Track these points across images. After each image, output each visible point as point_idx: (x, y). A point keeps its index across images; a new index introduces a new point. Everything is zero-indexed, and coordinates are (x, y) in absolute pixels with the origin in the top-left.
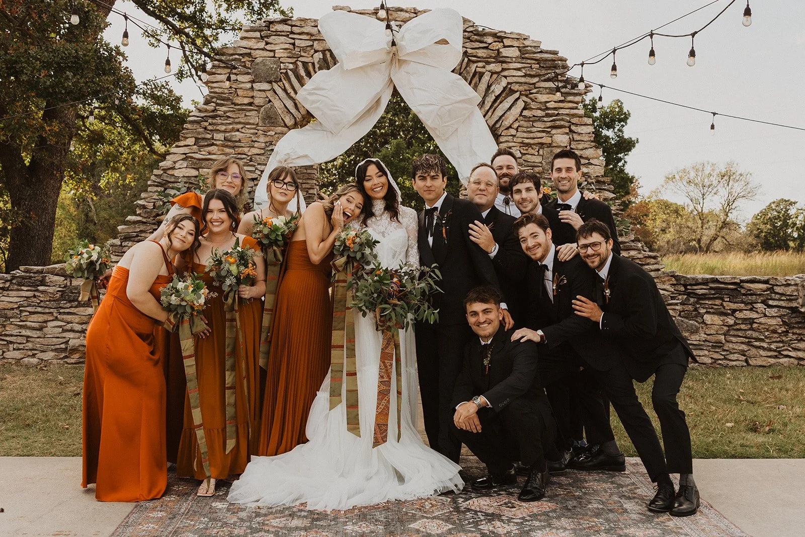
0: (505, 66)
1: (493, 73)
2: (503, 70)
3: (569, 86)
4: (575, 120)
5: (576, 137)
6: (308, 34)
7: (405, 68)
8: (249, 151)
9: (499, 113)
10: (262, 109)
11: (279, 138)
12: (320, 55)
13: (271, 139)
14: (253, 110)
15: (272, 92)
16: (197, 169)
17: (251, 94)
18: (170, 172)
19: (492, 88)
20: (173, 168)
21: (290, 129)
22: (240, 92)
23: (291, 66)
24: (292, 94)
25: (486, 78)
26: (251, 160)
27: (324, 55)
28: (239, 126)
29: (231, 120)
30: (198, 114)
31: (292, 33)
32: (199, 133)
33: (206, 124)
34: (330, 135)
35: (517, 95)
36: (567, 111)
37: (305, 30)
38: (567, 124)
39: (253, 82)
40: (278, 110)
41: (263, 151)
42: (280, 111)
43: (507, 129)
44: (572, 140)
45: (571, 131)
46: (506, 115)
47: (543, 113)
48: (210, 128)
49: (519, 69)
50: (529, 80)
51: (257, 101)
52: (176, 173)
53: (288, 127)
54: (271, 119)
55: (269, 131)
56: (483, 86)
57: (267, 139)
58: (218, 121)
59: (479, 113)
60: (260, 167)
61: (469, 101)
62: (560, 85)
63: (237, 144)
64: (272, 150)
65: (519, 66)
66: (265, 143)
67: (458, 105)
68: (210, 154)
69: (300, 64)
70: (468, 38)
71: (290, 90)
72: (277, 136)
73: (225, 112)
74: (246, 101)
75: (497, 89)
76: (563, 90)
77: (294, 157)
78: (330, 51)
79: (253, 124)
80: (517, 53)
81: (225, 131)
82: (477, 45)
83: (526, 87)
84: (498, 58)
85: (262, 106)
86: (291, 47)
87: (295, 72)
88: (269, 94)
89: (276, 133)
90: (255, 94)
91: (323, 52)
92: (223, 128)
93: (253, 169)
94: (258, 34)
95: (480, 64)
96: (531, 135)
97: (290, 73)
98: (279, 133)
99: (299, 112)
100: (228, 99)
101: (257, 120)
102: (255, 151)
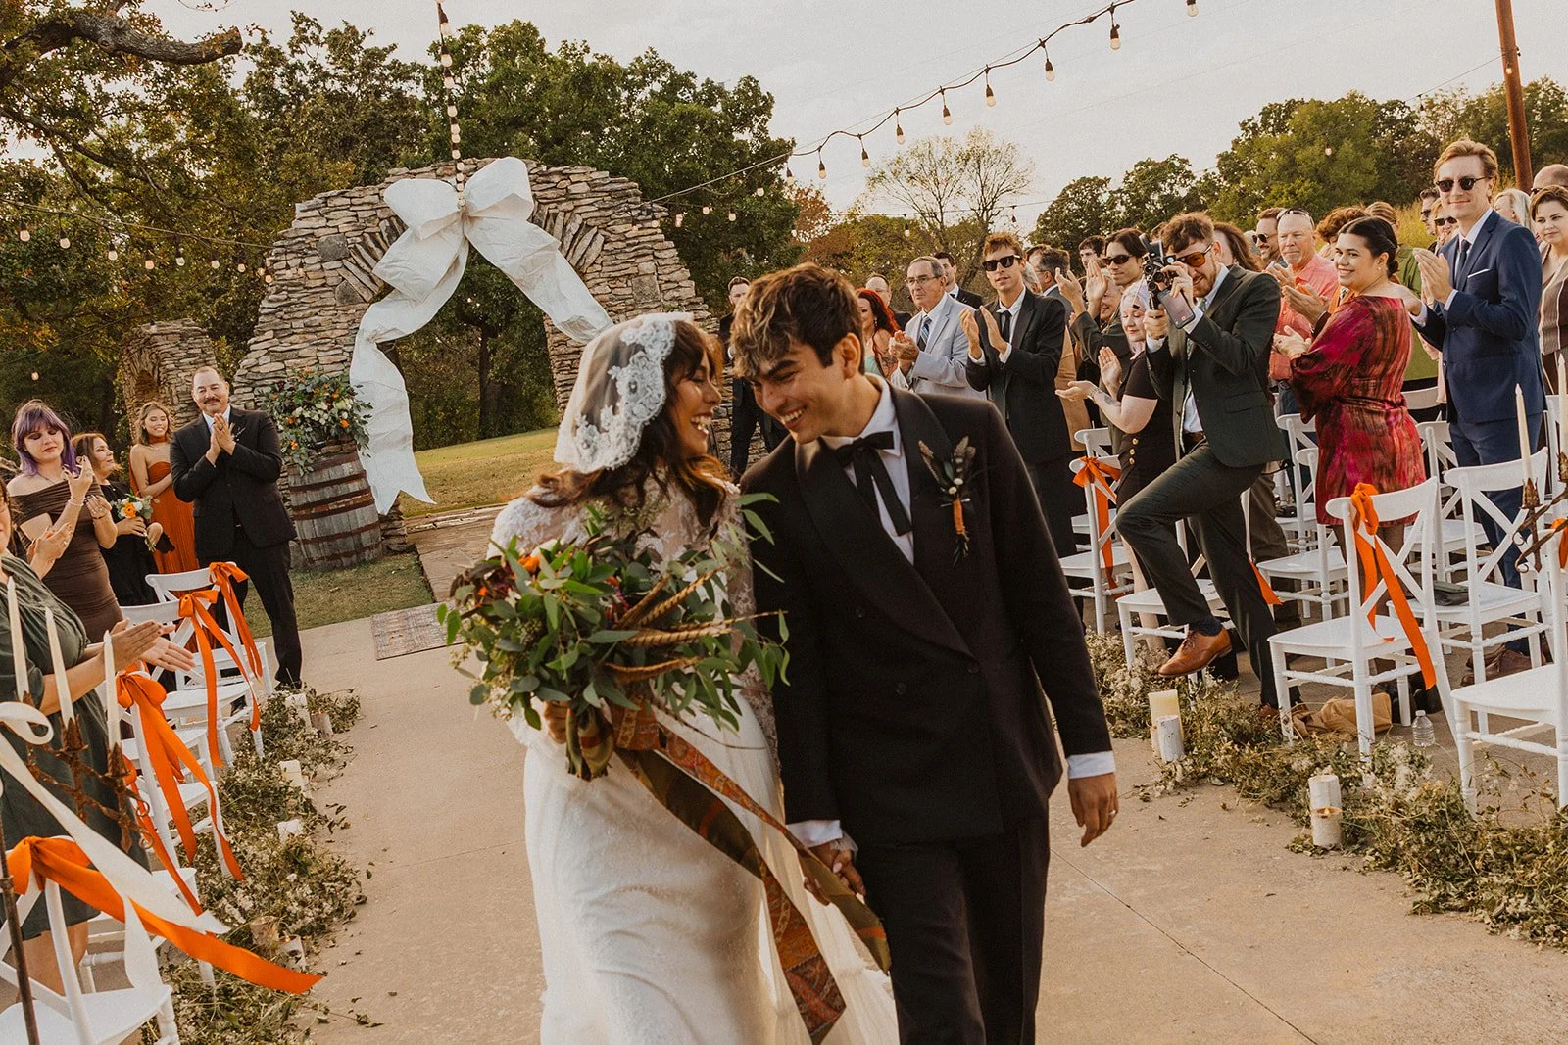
0: (577, 203)
1: (566, 212)
2: (576, 207)
3: (644, 213)
4: (657, 246)
5: (661, 262)
6: (369, 203)
7: (478, 224)
8: (332, 334)
9: (580, 252)
10: (337, 289)
11: (361, 315)
12: (385, 224)
13: (354, 318)
14: (328, 291)
15: (343, 270)
16: (283, 362)
17: (322, 275)
18: (255, 370)
19: (568, 228)
20: (257, 365)
21: (370, 305)
22: (310, 275)
23: (359, 240)
24: (366, 268)
25: (560, 218)
26: (336, 343)
27: (391, 222)
28: (317, 310)
29: (306, 306)
30: (271, 305)
31: (352, 205)
32: (276, 325)
33: (282, 314)
34: (413, 303)
35: (595, 230)
36: (647, 238)
37: (365, 200)
38: (650, 251)
39: (321, 262)
40: (354, 286)
41: (347, 332)
42: (356, 288)
43: (591, 265)
44: (657, 266)
45: (655, 257)
46: (588, 252)
47: (624, 244)
48: (286, 317)
49: (591, 204)
50: (603, 213)
51: (330, 281)
52: (262, 370)
53: (367, 303)
54: (348, 297)
55: (350, 310)
56: (558, 228)
57: (349, 319)
58: (294, 308)
59: (560, 256)
60: (349, 348)
61: (549, 247)
62: (634, 213)
63: (318, 329)
64: (357, 329)
65: (591, 200)
66: (348, 322)
67: (540, 253)
68: (292, 344)
69: (366, 235)
70: (534, 181)
71: (362, 265)
72: (358, 313)
73: (299, 298)
74: (319, 283)
75: (574, 227)
76: (640, 218)
77: (382, 333)
78: (396, 217)
79: (331, 306)
80: (587, 188)
81: (302, 318)
82: (545, 186)
83: (602, 221)
84: (569, 196)
85: (336, 286)
86: (354, 219)
87: (363, 243)
88: (342, 272)
89: (357, 311)
90: (327, 274)
91: (389, 219)
92: (300, 315)
93: (340, 351)
94: (316, 212)
95: (552, 205)
96: (617, 268)
97: (359, 247)
98: (361, 310)
99: (376, 285)
100: (300, 285)
101: (334, 301)
102: (339, 333)
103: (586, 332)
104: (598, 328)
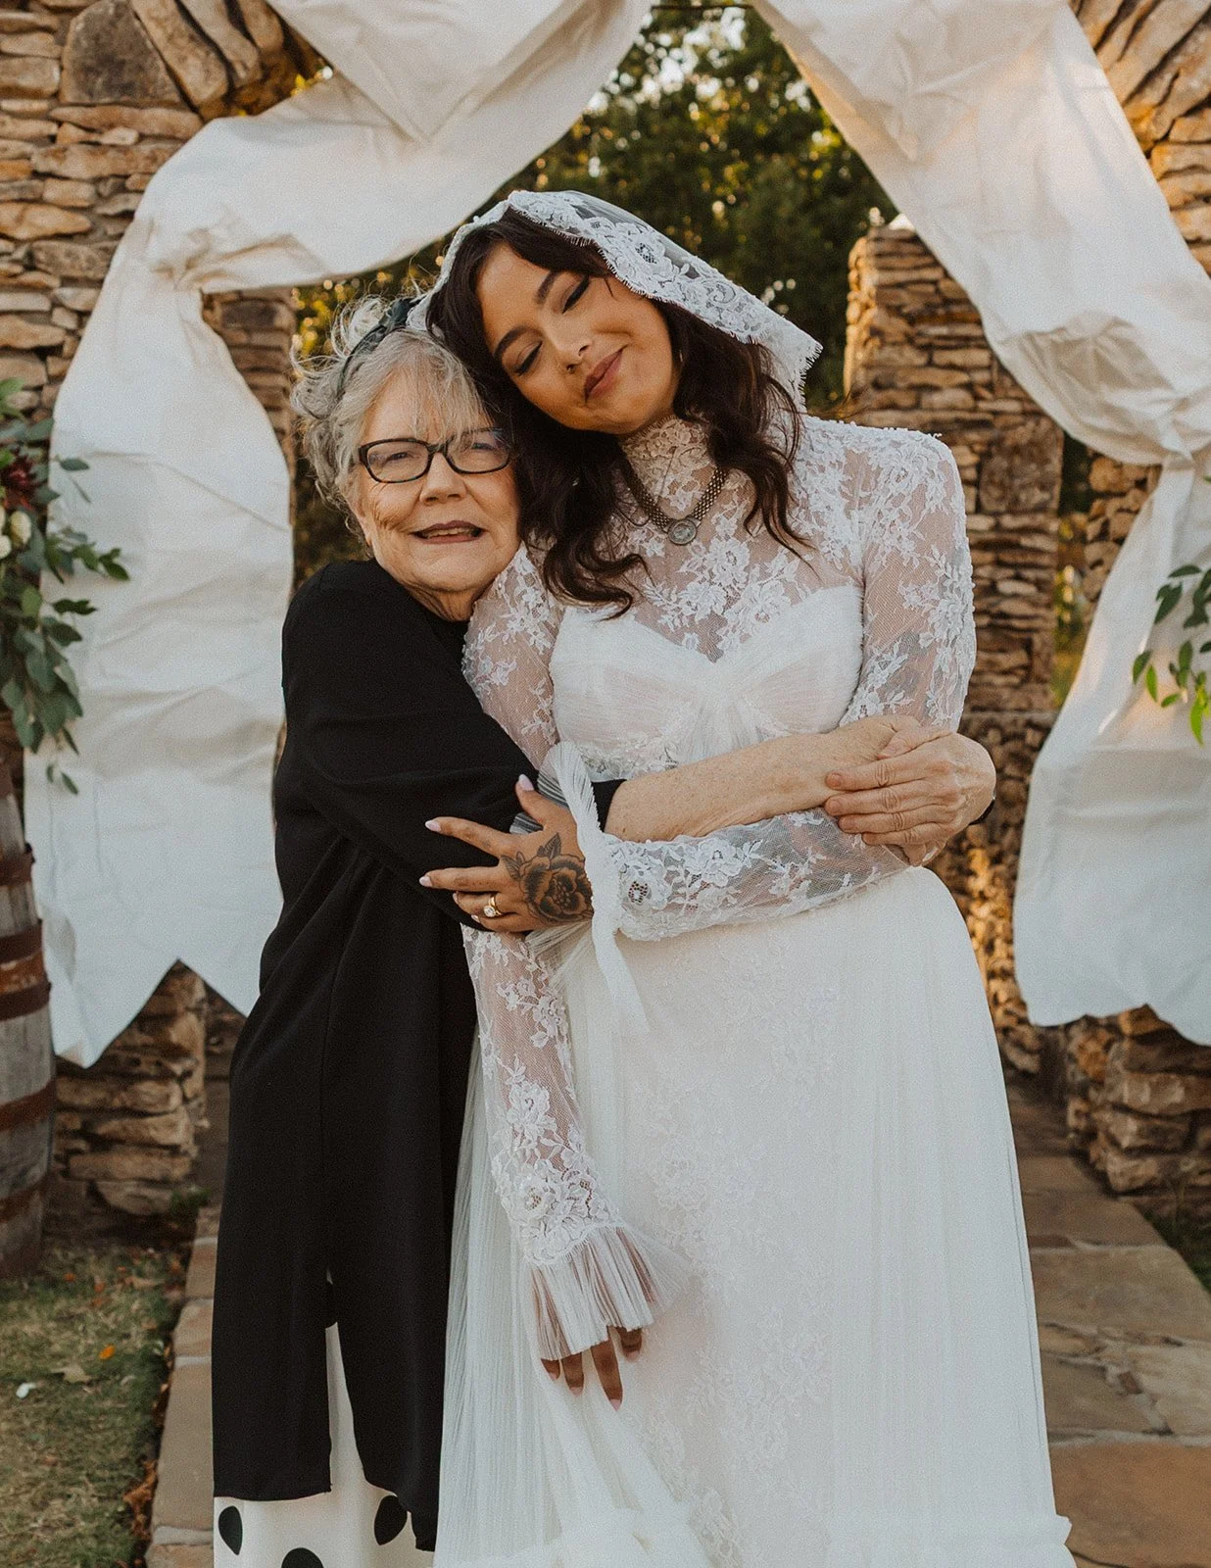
8: (19, 220)
9: (1159, 37)
10: (77, 25)
11: (156, 161)
13: (122, 166)
14: (34, 28)
21: (204, 121)
26: (30, 264)
34: (390, 142)
40: (151, 26)
41: (82, 222)
42: (157, 34)
43: (1196, 111)
46: (1191, 47)
53: (194, 109)
54: (118, 70)
55: (111, 126)
57: (104, 165)
59: (1076, 37)
60: (77, 298)
64: (128, 216)
66: (97, 181)
72: (146, 148)
77: (229, 247)
79: (36, 95)
85: (74, 11)
89: (142, 137)
93: (39, 303)
98: (158, 138)
99: (248, 36)
101: (53, 77)
102: (48, 220)
103: (1124, 399)
104: (1185, 384)
